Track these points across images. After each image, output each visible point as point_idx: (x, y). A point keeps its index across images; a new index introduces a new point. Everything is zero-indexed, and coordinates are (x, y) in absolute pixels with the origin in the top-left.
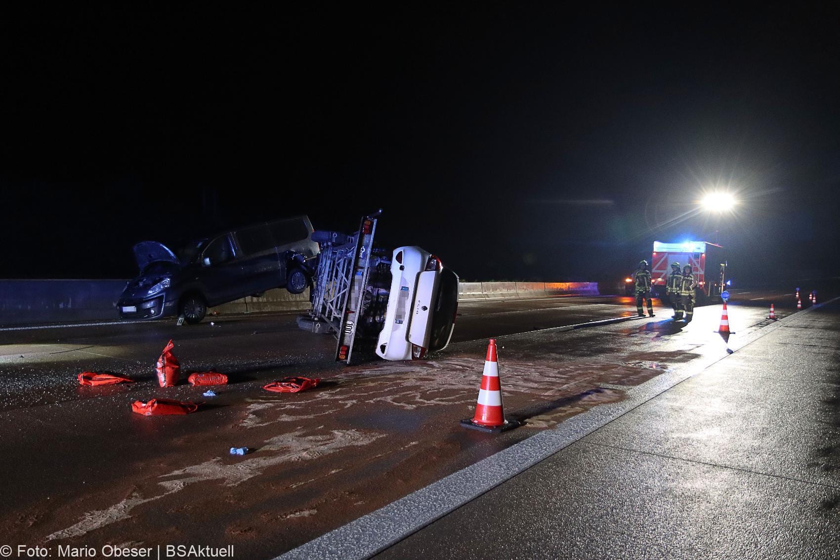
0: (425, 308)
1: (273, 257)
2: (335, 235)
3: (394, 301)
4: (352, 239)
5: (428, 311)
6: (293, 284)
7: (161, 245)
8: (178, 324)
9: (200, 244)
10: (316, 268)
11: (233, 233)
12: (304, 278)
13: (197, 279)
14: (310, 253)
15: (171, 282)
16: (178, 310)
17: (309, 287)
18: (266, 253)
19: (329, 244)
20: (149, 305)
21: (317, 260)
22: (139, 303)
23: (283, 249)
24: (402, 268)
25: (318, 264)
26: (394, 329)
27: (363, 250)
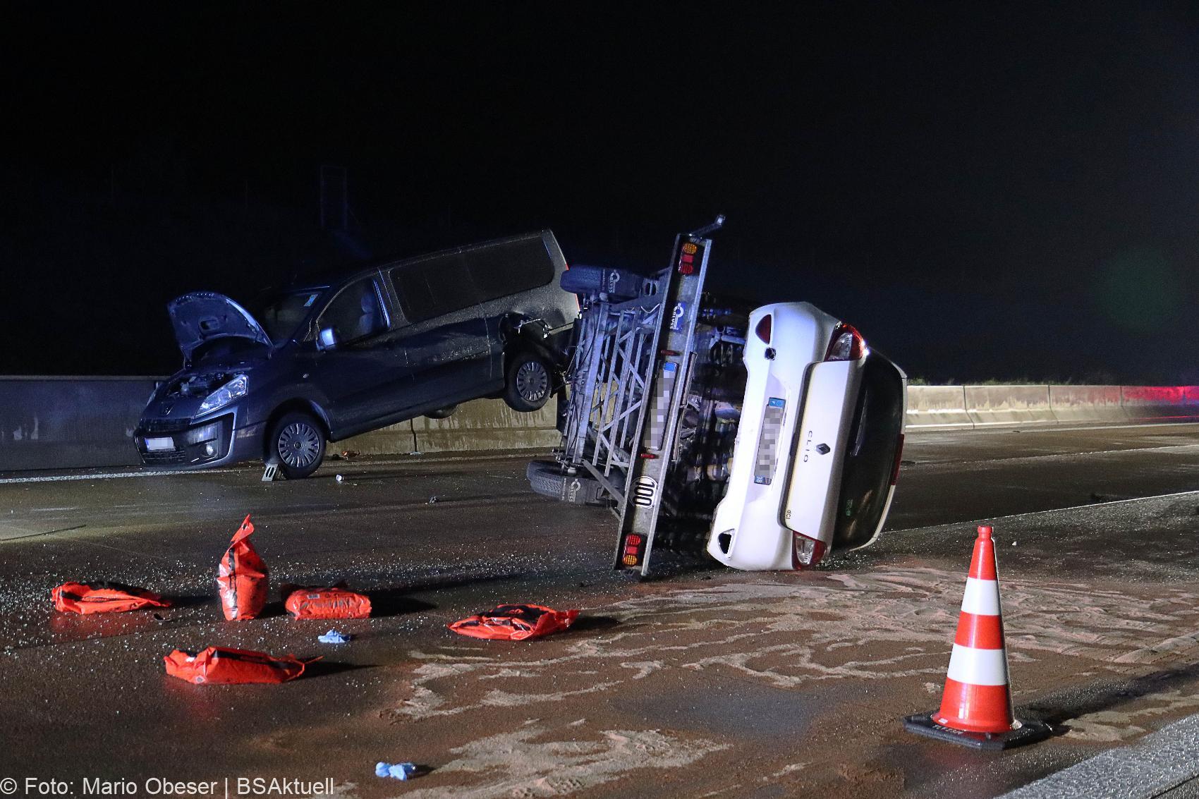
0: (824, 449)
1: (474, 328)
2: (615, 277)
3: (752, 431)
4: (654, 285)
5: (830, 457)
6: (519, 389)
7: (228, 301)
8: (265, 478)
9: (312, 299)
10: (572, 352)
11: (385, 275)
12: (544, 374)
13: (305, 376)
14: (557, 316)
15: (251, 383)
16: (265, 445)
17: (556, 395)
18: (458, 317)
19: (603, 296)
20: (201, 435)
21: (572, 336)
22: (178, 431)
23: (494, 309)
24: (770, 354)
25: (575, 342)
26: (752, 497)
27: (678, 312)
